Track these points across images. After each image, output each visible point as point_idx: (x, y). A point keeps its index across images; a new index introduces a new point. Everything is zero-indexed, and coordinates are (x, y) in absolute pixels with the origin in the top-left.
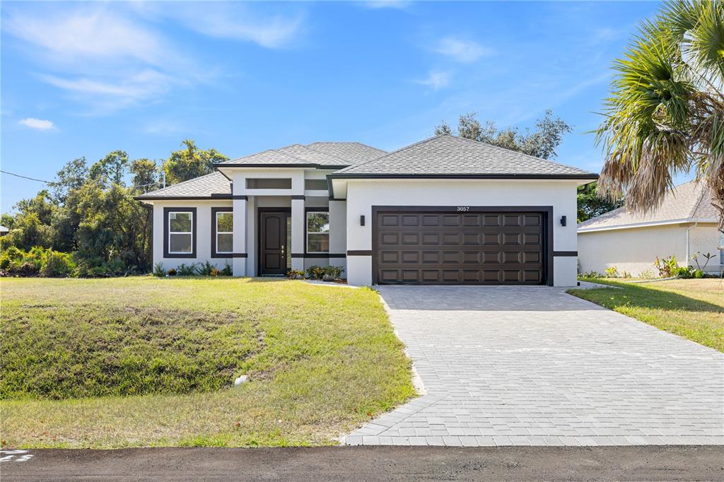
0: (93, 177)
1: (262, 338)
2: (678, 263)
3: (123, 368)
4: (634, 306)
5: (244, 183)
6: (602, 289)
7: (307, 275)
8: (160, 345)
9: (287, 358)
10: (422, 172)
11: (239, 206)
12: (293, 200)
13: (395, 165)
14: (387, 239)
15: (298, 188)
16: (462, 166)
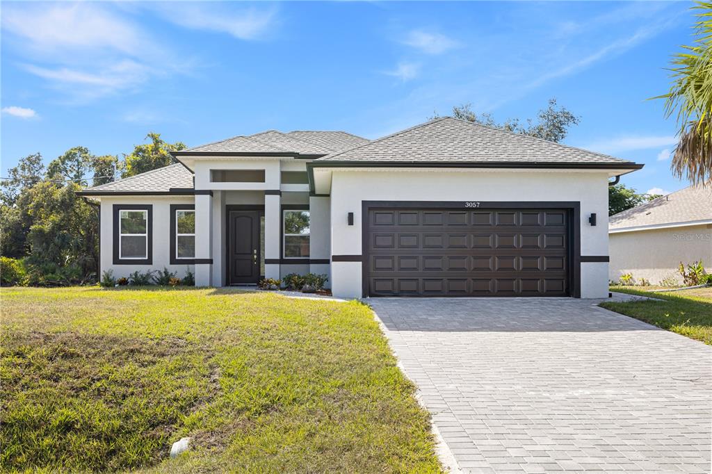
0: (51, 175)
1: (216, 377)
2: (706, 270)
3: (12, 425)
4: (696, 325)
5: (208, 175)
6: (643, 302)
7: (283, 285)
8: (72, 388)
9: (249, 409)
10: (424, 160)
11: (202, 203)
12: (266, 196)
13: (390, 152)
14: (380, 241)
15: (273, 180)
16: (471, 153)
